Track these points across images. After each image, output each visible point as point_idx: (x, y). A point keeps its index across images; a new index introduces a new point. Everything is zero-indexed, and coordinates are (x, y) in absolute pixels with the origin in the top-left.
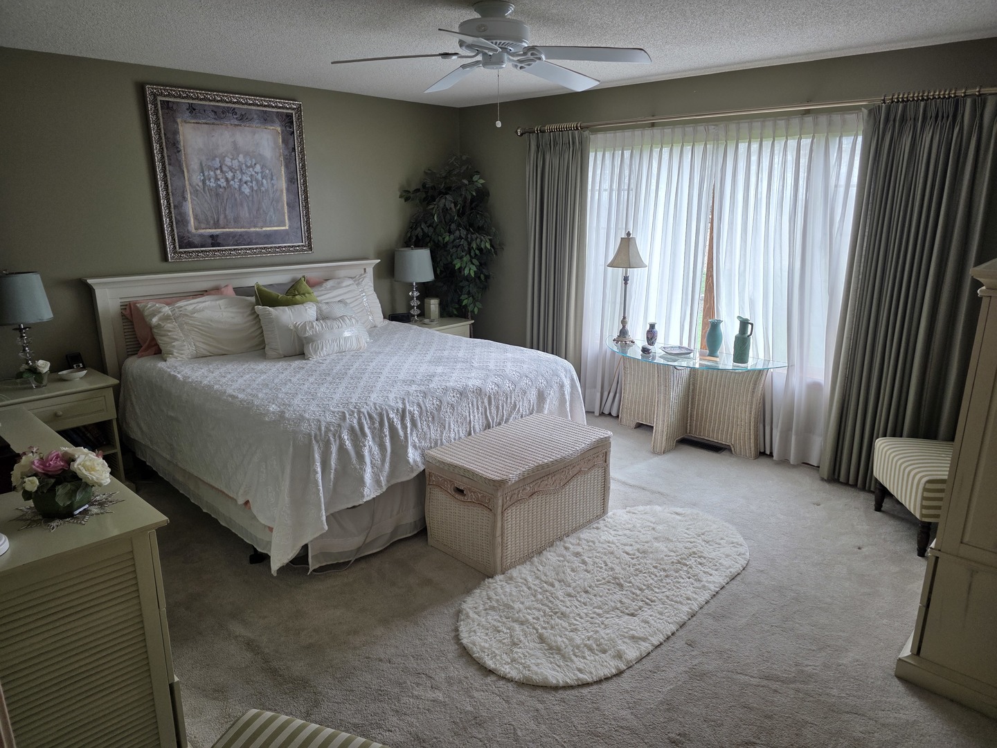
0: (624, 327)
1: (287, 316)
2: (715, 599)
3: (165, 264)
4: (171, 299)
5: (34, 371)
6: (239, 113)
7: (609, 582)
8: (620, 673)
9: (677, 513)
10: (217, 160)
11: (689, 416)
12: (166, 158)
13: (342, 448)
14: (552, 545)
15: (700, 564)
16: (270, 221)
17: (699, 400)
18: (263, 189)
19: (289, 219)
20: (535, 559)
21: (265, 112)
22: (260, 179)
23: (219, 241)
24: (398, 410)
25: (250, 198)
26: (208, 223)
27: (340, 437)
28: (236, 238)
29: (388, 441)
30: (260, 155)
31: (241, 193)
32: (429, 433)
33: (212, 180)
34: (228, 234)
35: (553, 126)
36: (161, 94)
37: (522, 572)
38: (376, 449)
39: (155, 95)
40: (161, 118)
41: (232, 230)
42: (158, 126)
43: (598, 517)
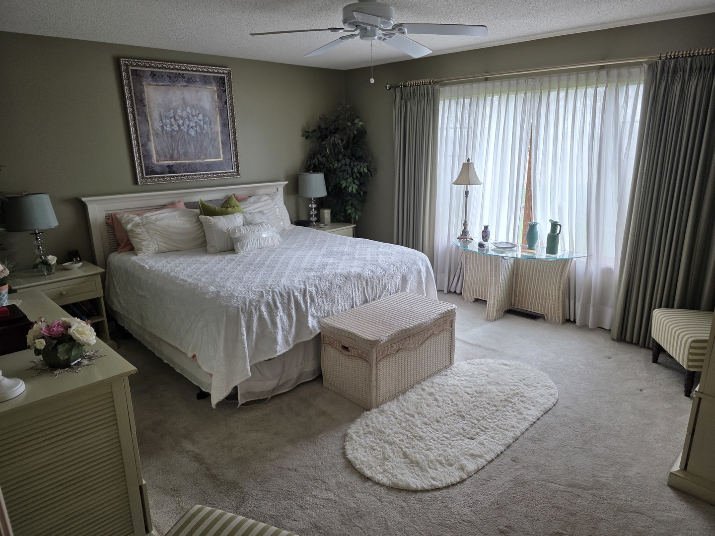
0: (465, 228)
1: (222, 222)
2: (533, 427)
3: (135, 187)
4: (140, 211)
5: (45, 263)
6: (186, 76)
7: (454, 414)
8: (462, 481)
9: (504, 364)
10: (172, 111)
11: (513, 293)
12: (136, 110)
13: (261, 317)
14: (413, 387)
15: (522, 401)
16: (210, 155)
17: (521, 282)
18: (204, 132)
19: (223, 153)
20: (400, 397)
21: (205, 76)
22: (202, 124)
23: (173, 169)
24: (300, 290)
25: (195, 138)
26: (166, 157)
27: (259, 309)
28: (186, 167)
29: (294, 312)
30: (202, 107)
31: (189, 135)
32: (323, 306)
33: (168, 126)
34: (180, 165)
35: (413, 82)
36: (132, 65)
37: (391, 407)
38: (285, 318)
39: (127, 66)
40: (132, 82)
41: (183, 162)
42: (130, 88)
43: (447, 367)
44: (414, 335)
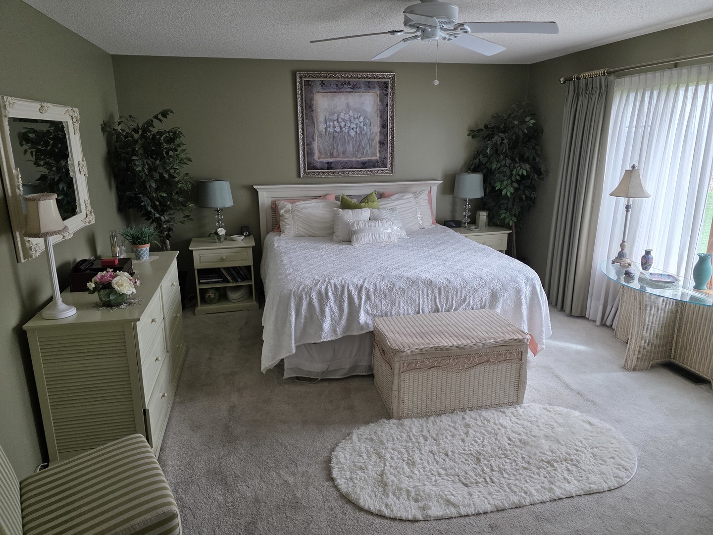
0: (622, 250)
1: (349, 215)
2: (553, 503)
3: (298, 180)
4: (293, 200)
6: (352, 84)
7: (472, 454)
9: (590, 423)
10: (336, 115)
11: (674, 342)
12: (305, 115)
13: (310, 304)
14: (452, 413)
15: (568, 470)
16: (367, 153)
18: (363, 132)
19: (380, 152)
20: (432, 418)
21: (369, 82)
22: (362, 126)
23: (332, 166)
24: (357, 285)
25: (355, 138)
26: (326, 154)
27: (310, 296)
28: (343, 164)
29: (346, 305)
30: (363, 110)
31: (349, 135)
33: (331, 128)
34: (338, 162)
35: (587, 74)
36: (305, 77)
38: (336, 309)
39: (301, 78)
40: (304, 91)
41: (341, 159)
42: (302, 96)
44: (457, 357)
